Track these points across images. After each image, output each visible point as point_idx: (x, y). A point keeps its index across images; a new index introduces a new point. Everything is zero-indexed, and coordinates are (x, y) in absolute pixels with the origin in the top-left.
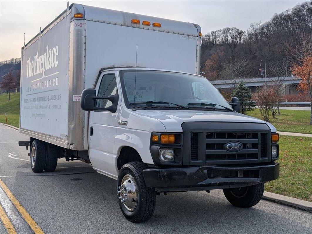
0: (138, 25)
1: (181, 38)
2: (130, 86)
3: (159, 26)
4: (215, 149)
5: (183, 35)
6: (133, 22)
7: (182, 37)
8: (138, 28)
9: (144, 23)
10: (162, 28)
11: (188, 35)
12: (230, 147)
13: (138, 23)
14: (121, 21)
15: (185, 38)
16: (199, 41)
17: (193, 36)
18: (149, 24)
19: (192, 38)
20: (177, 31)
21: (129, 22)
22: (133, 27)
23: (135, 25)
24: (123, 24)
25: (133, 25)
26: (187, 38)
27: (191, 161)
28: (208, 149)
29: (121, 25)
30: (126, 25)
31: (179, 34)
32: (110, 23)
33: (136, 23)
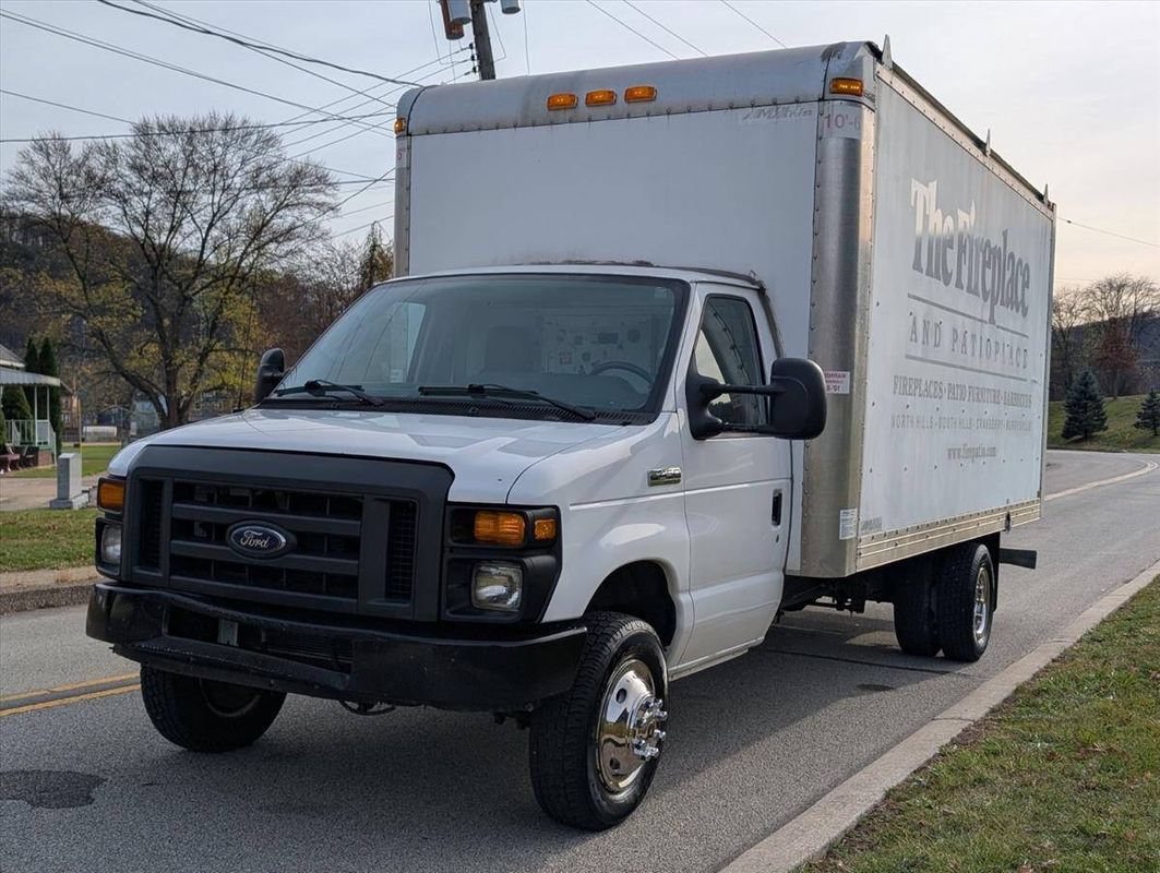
0: (569, 114)
1: (740, 122)
2: (563, 331)
3: (650, 95)
4: (210, 543)
5: (750, 109)
6: (553, 106)
7: (746, 117)
8: (570, 122)
9: (591, 101)
10: (663, 99)
11: (775, 104)
12: (238, 538)
13: (571, 104)
14: (512, 111)
15: (763, 119)
16: (828, 117)
17: (797, 102)
18: (610, 99)
19: (793, 113)
20: (721, 97)
21: (540, 108)
22: (552, 123)
23: (561, 114)
24: (519, 121)
25: (552, 117)
26: (769, 117)
27: (137, 570)
28: (176, 539)
29: (515, 126)
30: (530, 122)
31: (731, 108)
32: (480, 129)
33: (564, 107)
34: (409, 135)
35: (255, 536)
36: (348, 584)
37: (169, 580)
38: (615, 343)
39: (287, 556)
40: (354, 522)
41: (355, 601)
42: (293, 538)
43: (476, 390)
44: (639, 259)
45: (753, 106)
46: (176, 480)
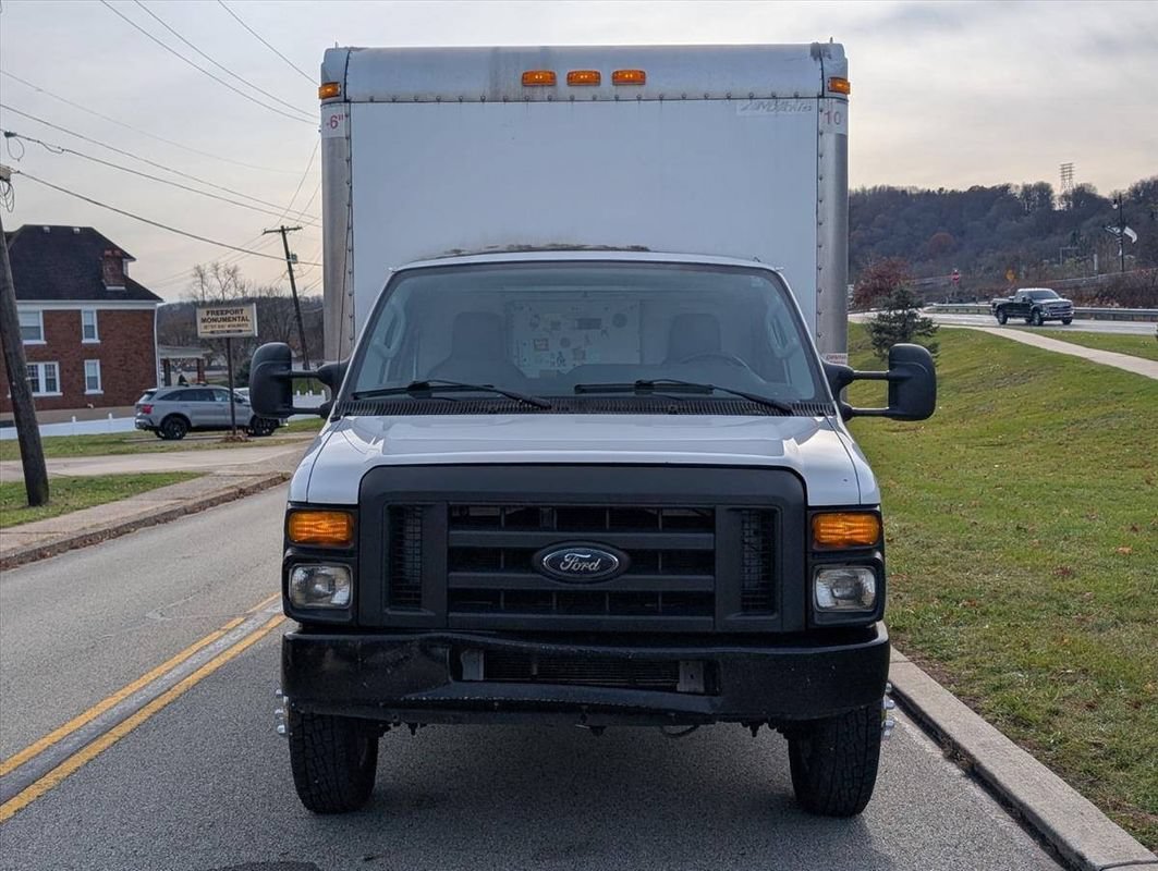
0: (548, 91)
1: (739, 113)
3: (639, 79)
4: (502, 571)
5: (749, 101)
6: (528, 80)
7: (744, 109)
8: (550, 100)
9: (572, 80)
10: (654, 84)
11: (774, 97)
12: (555, 562)
13: (549, 81)
14: (478, 86)
15: (762, 112)
16: (828, 114)
17: (796, 97)
18: (594, 79)
19: (793, 108)
20: (719, 88)
21: (513, 84)
22: (527, 100)
23: (538, 92)
24: (488, 95)
25: (527, 93)
26: (768, 110)
27: (388, 611)
28: (455, 571)
29: (483, 101)
30: (502, 98)
31: (729, 98)
32: (439, 101)
33: (541, 84)
34: (346, 101)
35: (577, 558)
36: (703, 602)
37: (447, 618)
38: (598, 328)
39: (623, 577)
40: (706, 535)
41: (711, 619)
42: (625, 557)
43: (642, 386)
44: (634, 245)
45: (751, 98)
46: (451, 503)
